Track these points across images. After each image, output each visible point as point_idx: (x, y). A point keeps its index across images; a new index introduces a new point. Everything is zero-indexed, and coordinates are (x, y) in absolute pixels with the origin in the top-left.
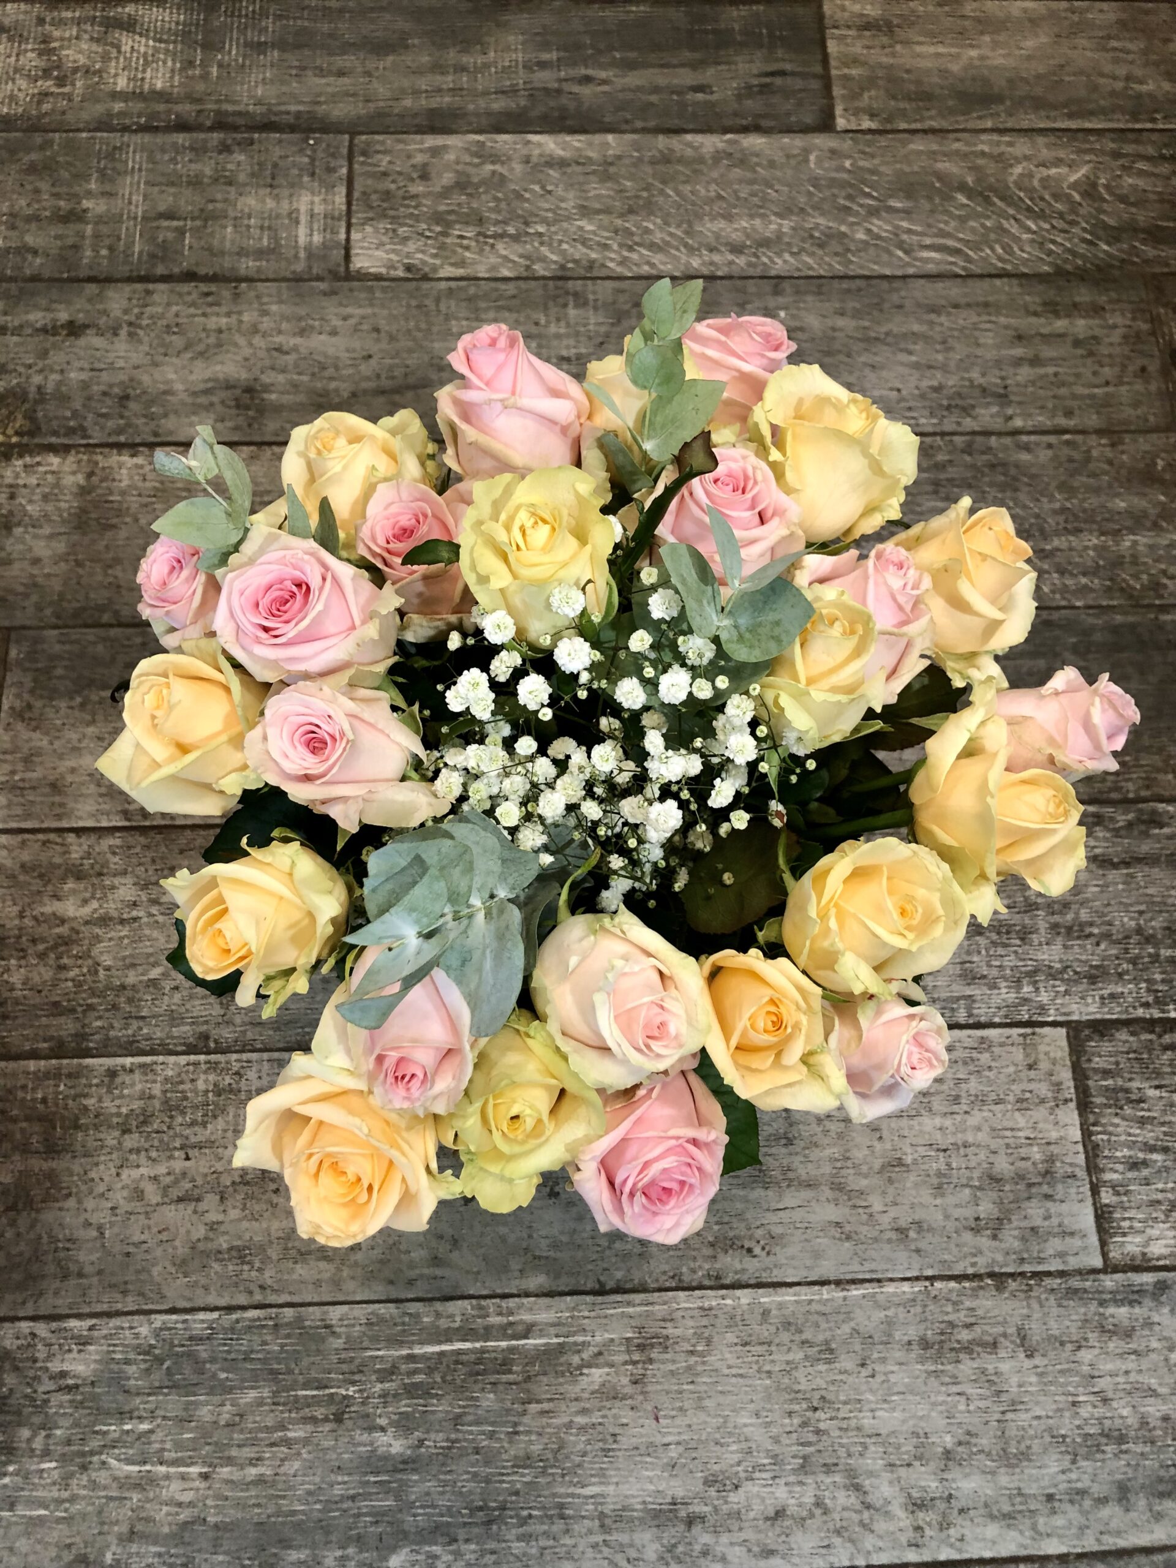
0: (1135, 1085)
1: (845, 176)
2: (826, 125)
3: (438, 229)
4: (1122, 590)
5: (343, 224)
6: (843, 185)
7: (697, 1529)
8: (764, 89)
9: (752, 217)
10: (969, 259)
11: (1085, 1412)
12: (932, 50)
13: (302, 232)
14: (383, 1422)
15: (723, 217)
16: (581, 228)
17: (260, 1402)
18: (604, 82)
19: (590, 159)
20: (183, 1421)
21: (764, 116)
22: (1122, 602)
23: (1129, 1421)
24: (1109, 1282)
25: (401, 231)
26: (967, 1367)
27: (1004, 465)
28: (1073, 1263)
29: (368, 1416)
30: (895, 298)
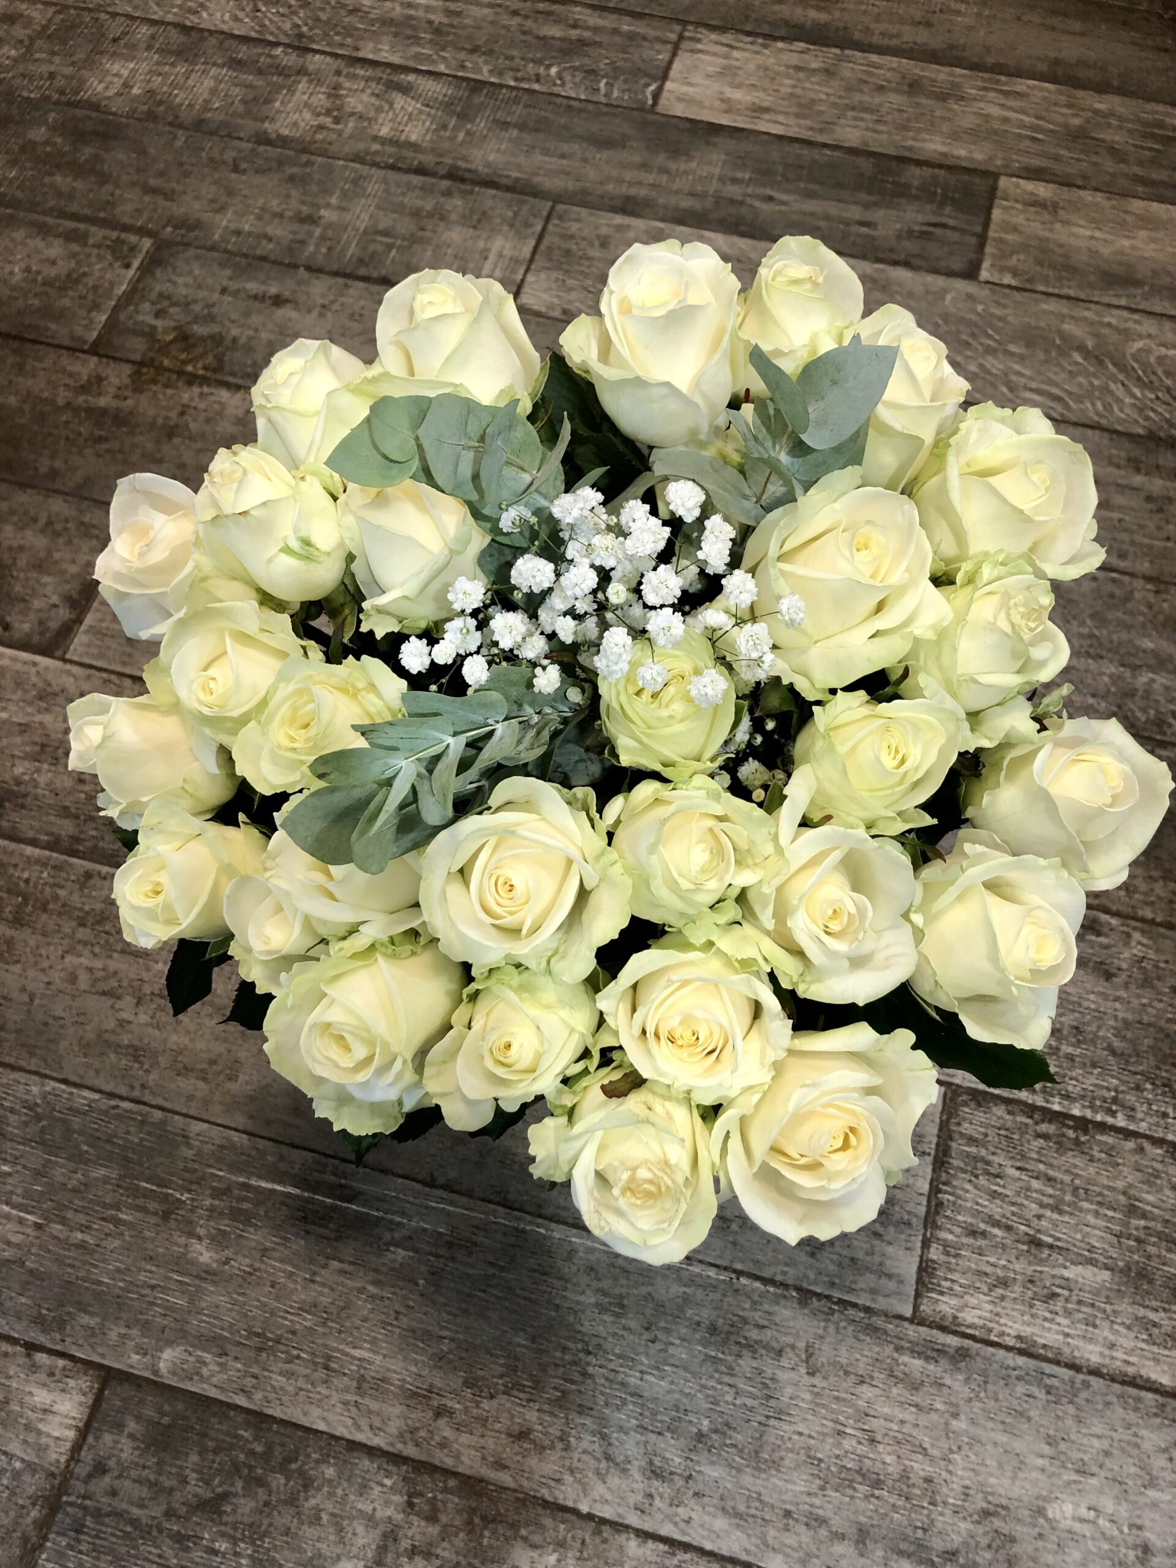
0: (996, 1159)
1: (973, 317)
2: (971, 273)
5: (523, 268)
6: (969, 323)
7: (442, 1422)
8: (923, 235)
10: (1068, 408)
11: (848, 1444)
12: (1088, 233)
13: (487, 267)
14: (201, 1232)
17: (106, 1180)
18: (783, 203)
19: (750, 260)
20: (38, 1174)
21: (914, 256)
23: (890, 1469)
24: (913, 1332)
25: (570, 282)
26: (746, 1364)
28: (881, 1303)
29: (191, 1222)
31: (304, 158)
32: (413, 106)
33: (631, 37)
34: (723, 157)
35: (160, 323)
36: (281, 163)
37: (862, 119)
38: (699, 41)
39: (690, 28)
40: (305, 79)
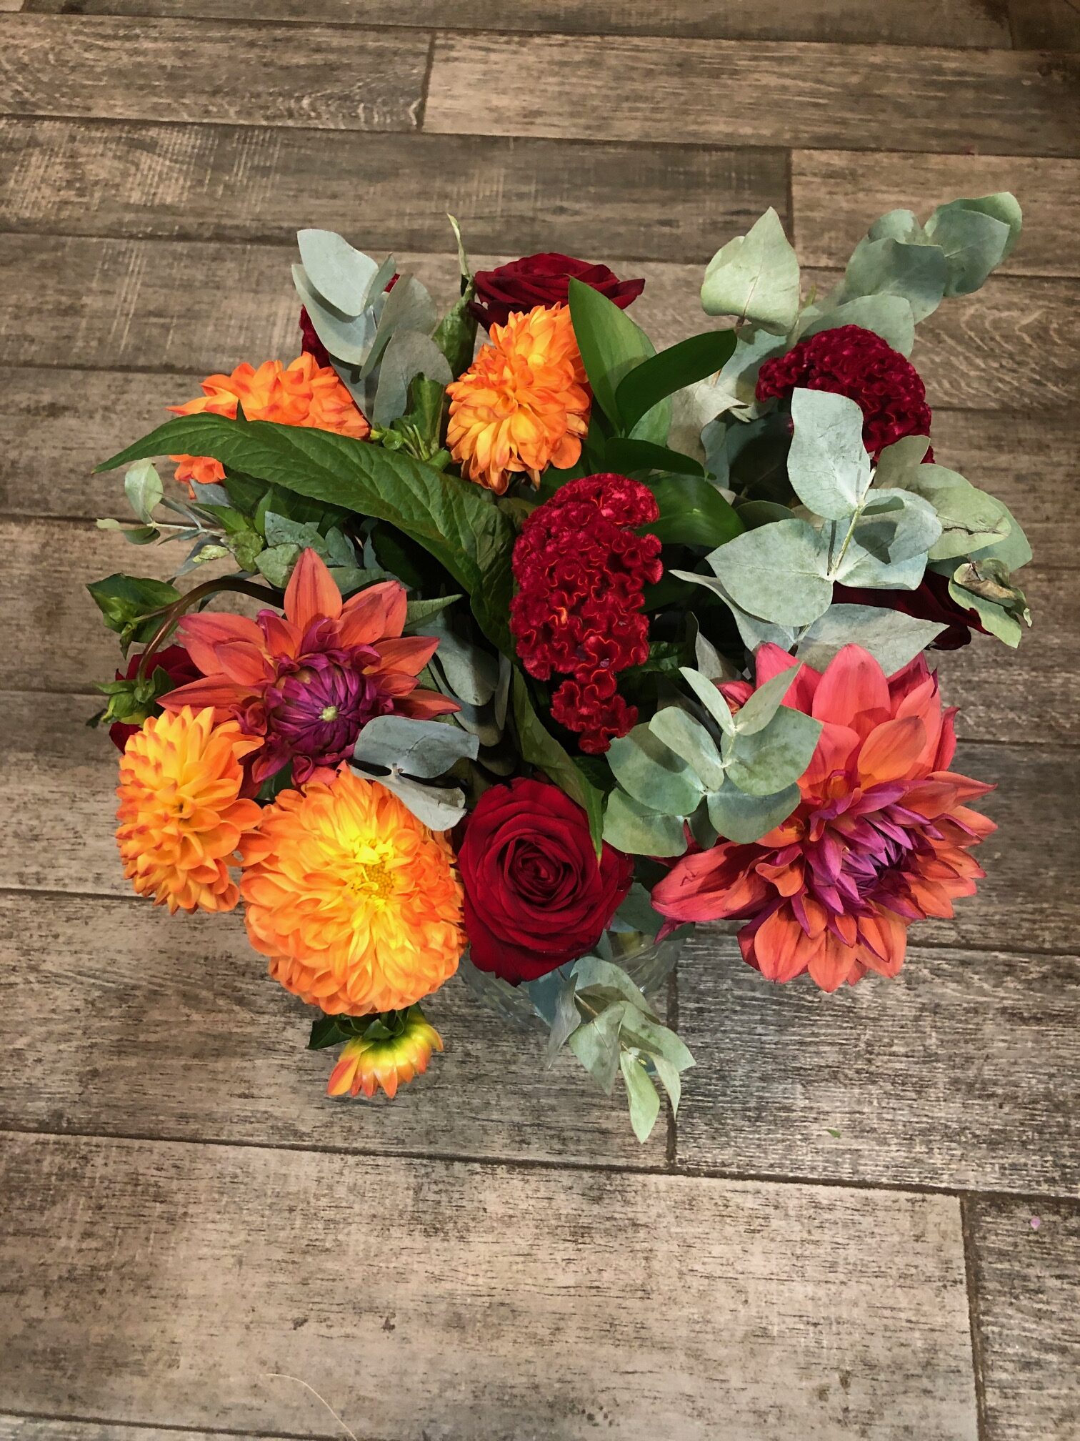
31: (52, 240)
32: (161, 164)
33: (380, 53)
34: (503, 171)
36: (27, 250)
37: (638, 109)
38: (451, 48)
39: (440, 35)
40: (37, 151)
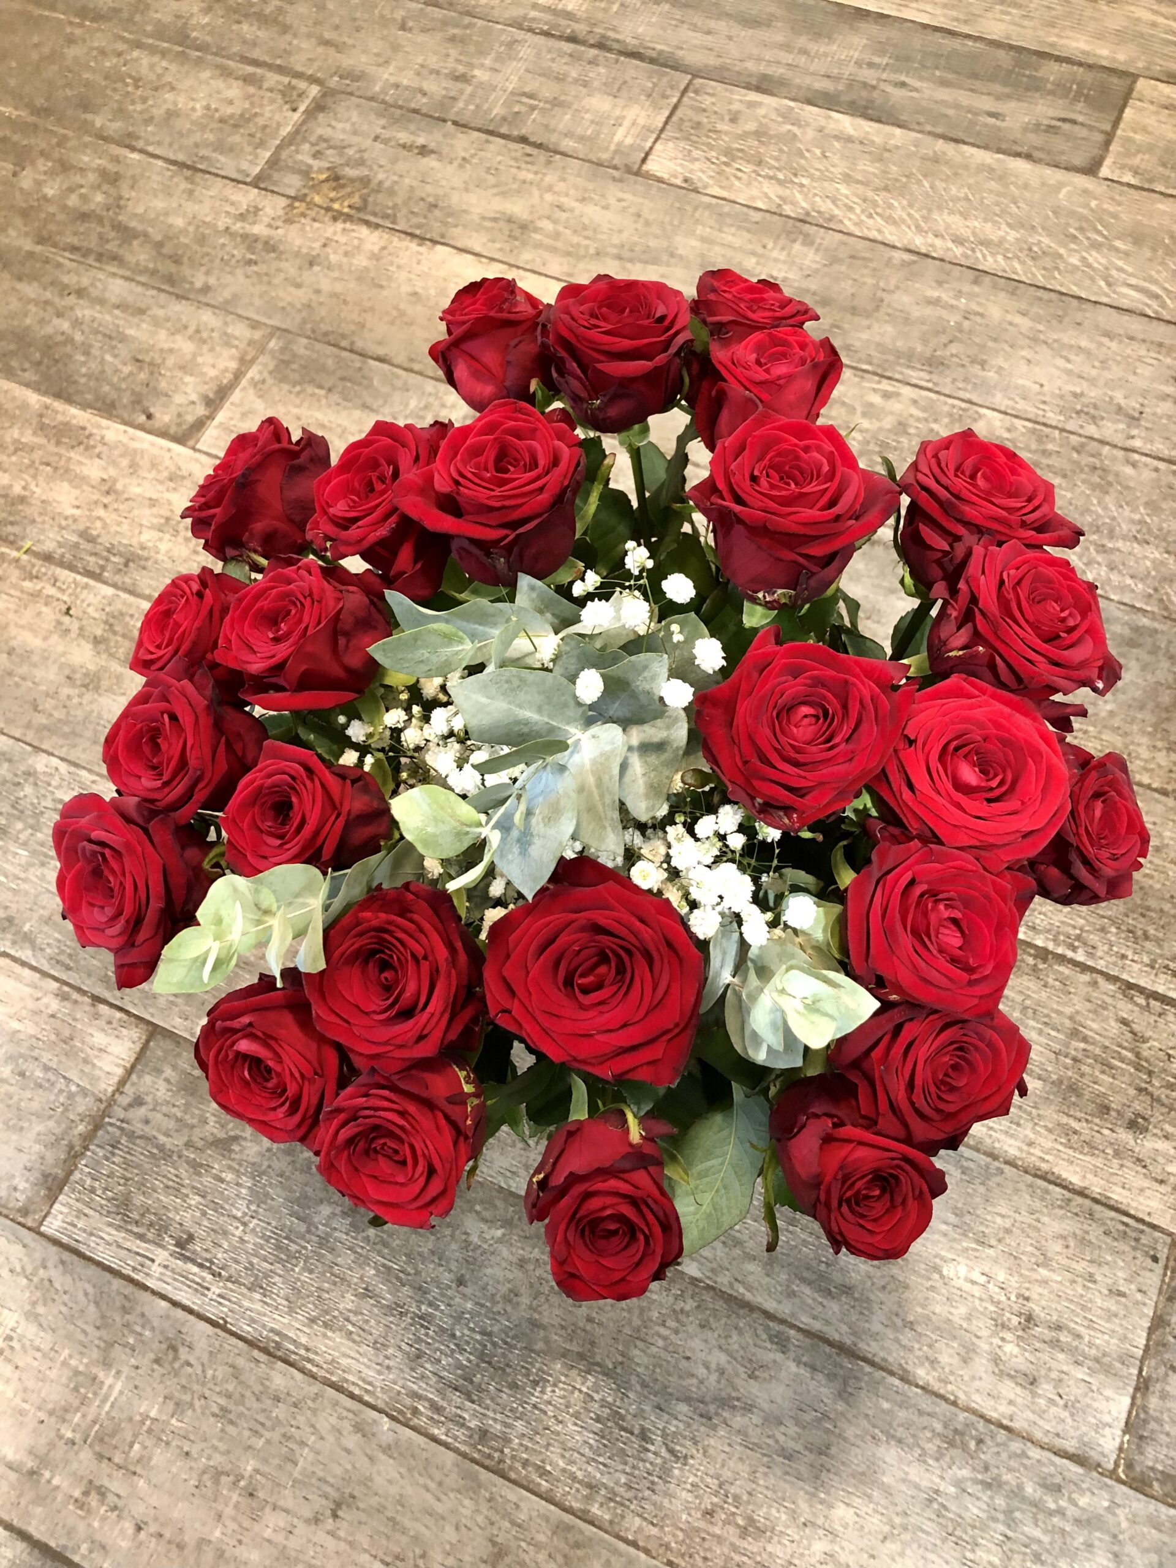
1: (1085, 212)
2: (1091, 169)
3: (724, 159)
4: (1161, 600)
5: (654, 136)
6: (1082, 218)
8: (1050, 129)
9: (985, 220)
10: (1163, 305)
13: (620, 134)
15: (961, 214)
16: (838, 190)
18: (916, 90)
19: (873, 142)
21: (1037, 148)
22: (1156, 610)
25: (696, 153)
27: (1104, 470)
30: (1079, 317)
35: (316, 164)
